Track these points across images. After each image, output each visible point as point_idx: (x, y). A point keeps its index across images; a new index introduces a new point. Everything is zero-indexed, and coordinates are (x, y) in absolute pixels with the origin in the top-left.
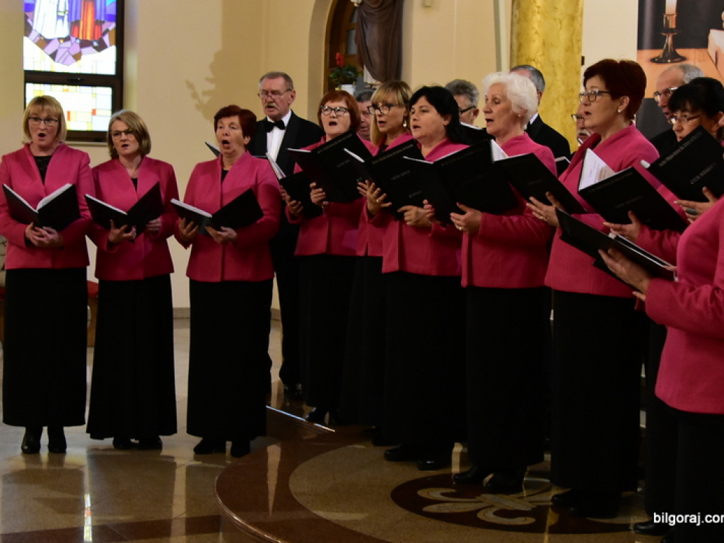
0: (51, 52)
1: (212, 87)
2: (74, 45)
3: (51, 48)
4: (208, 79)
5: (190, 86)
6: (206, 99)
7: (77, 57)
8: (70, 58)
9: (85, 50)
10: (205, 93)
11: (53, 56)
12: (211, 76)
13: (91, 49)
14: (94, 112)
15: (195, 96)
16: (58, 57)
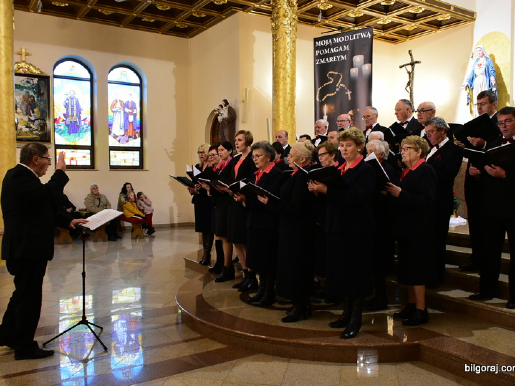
0: (118, 140)
1: (173, 150)
2: (126, 137)
3: (118, 139)
4: (172, 148)
5: (166, 150)
6: (171, 154)
7: (127, 141)
8: (125, 142)
9: (130, 139)
10: (171, 152)
11: (119, 141)
12: (172, 146)
13: (132, 138)
14: (133, 160)
15: (167, 153)
16: (121, 141)
